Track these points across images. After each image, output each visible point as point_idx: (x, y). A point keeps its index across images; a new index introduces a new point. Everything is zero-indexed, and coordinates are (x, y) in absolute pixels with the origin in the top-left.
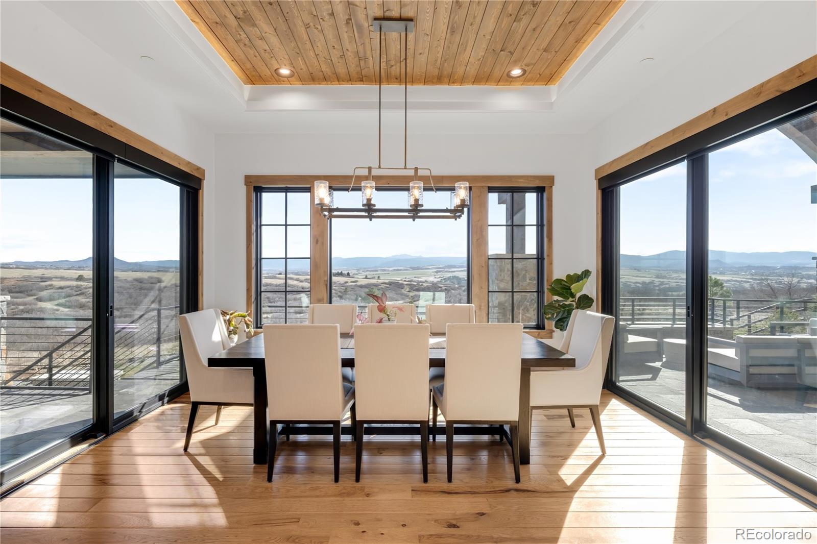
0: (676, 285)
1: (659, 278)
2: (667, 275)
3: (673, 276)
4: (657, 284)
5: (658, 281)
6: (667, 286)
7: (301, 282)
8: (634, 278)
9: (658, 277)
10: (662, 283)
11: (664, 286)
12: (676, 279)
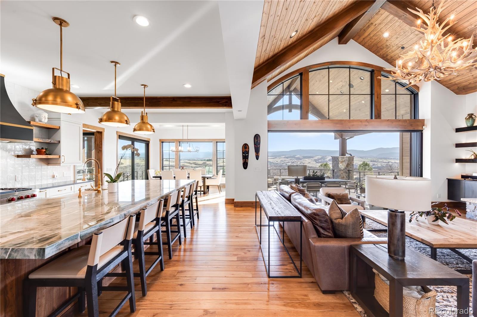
0: (381, 165)
1: (373, 162)
2: (376, 160)
3: (379, 161)
4: (371, 165)
5: (372, 164)
6: (376, 166)
7: (191, 164)
8: (360, 162)
9: (371, 161)
10: (374, 165)
11: (375, 166)
12: (381, 162)
